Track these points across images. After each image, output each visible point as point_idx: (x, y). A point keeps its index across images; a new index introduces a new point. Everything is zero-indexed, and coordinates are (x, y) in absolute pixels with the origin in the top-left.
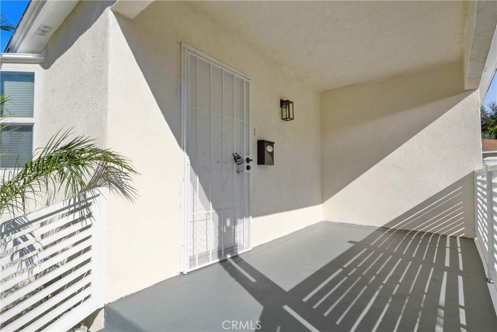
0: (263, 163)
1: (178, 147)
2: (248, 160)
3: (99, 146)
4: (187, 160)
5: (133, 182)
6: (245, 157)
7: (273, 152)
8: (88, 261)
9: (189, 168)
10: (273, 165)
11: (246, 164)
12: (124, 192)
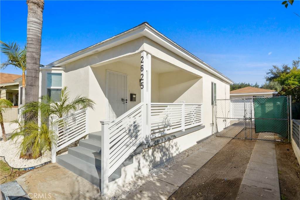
0: (132, 101)
1: (105, 97)
2: (126, 100)
3: (88, 98)
4: (108, 101)
5: (95, 106)
6: (125, 99)
7: (135, 97)
8: (85, 124)
9: (108, 103)
10: (135, 101)
11: (126, 101)
12: (93, 109)
